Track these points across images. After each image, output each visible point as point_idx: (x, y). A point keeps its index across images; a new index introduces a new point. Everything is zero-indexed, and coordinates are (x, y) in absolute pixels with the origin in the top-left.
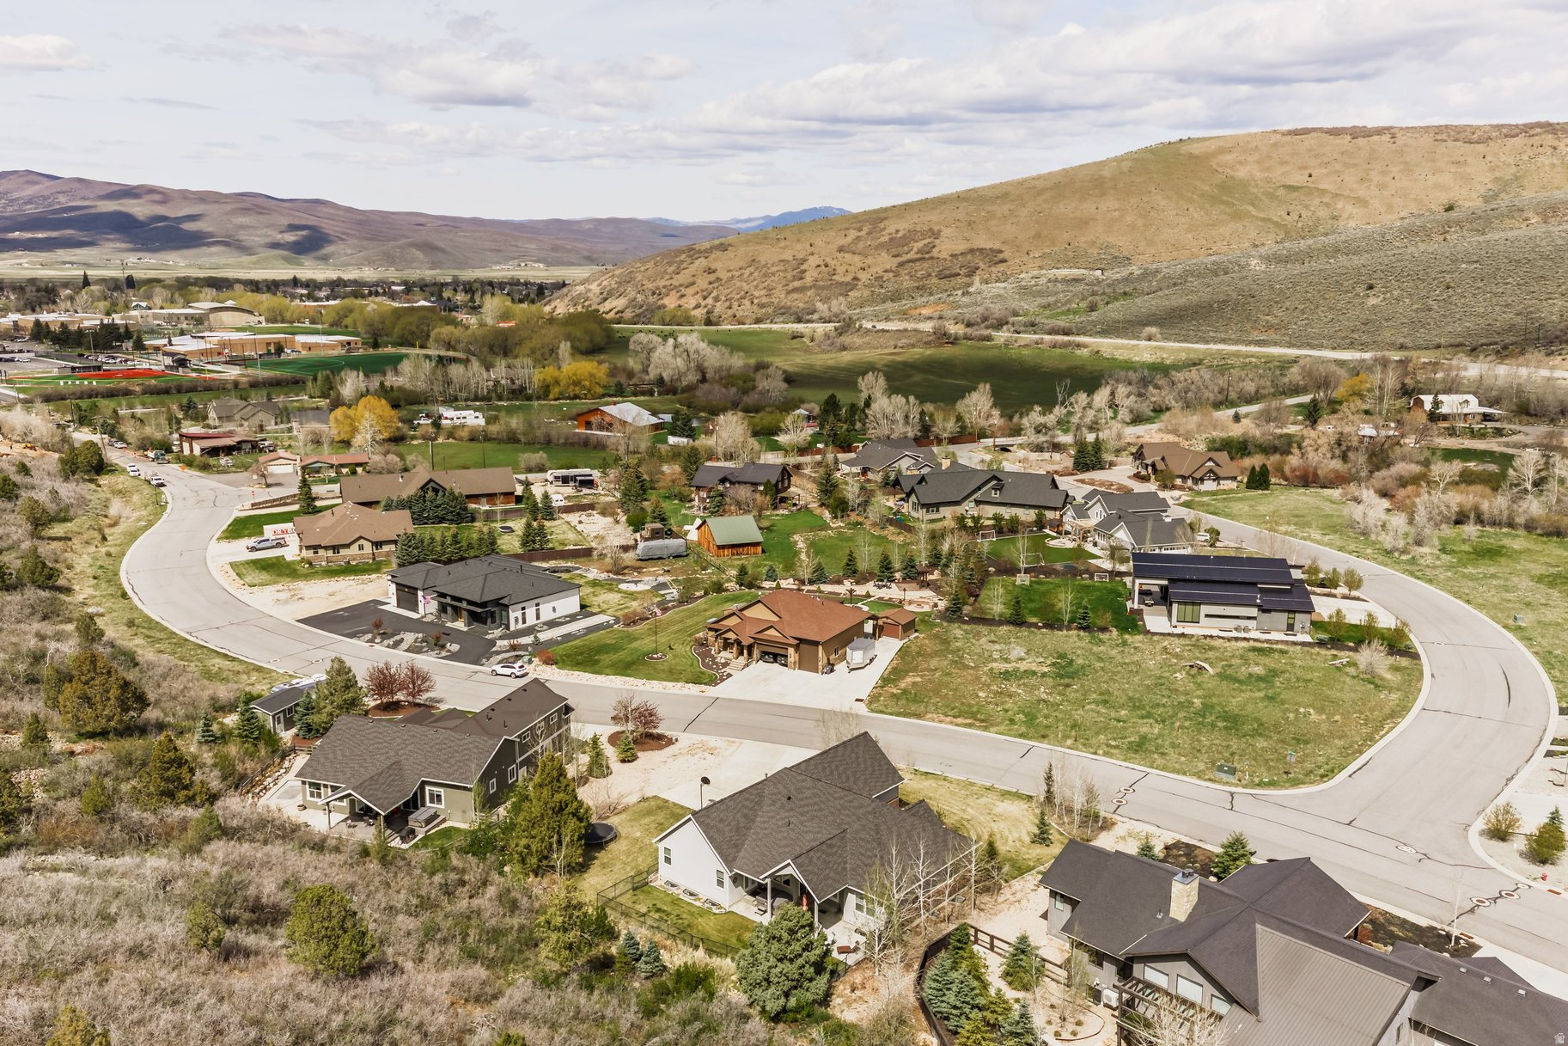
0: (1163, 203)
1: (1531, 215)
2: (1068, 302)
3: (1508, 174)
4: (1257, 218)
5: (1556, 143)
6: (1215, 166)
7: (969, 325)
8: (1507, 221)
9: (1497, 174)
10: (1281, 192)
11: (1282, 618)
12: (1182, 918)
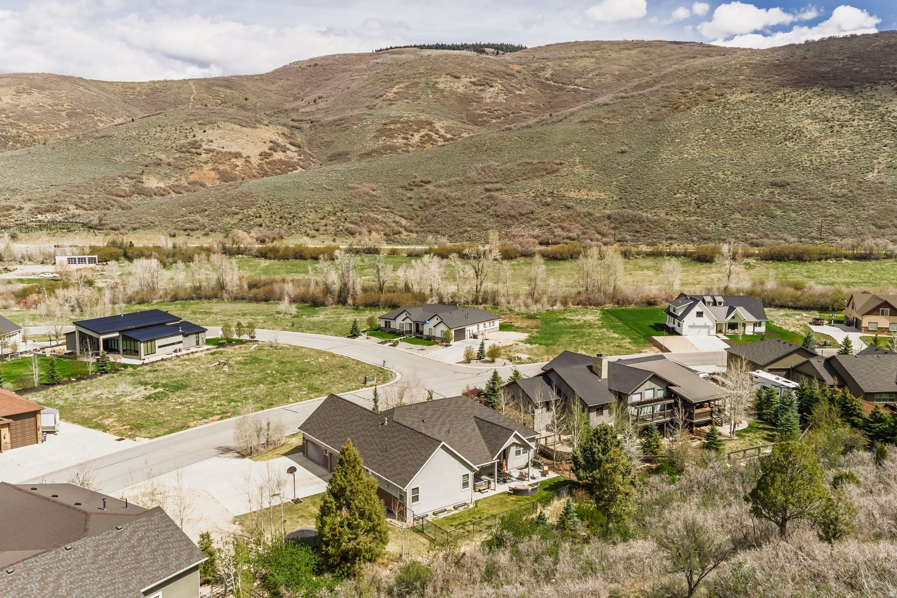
11: (193, 338)
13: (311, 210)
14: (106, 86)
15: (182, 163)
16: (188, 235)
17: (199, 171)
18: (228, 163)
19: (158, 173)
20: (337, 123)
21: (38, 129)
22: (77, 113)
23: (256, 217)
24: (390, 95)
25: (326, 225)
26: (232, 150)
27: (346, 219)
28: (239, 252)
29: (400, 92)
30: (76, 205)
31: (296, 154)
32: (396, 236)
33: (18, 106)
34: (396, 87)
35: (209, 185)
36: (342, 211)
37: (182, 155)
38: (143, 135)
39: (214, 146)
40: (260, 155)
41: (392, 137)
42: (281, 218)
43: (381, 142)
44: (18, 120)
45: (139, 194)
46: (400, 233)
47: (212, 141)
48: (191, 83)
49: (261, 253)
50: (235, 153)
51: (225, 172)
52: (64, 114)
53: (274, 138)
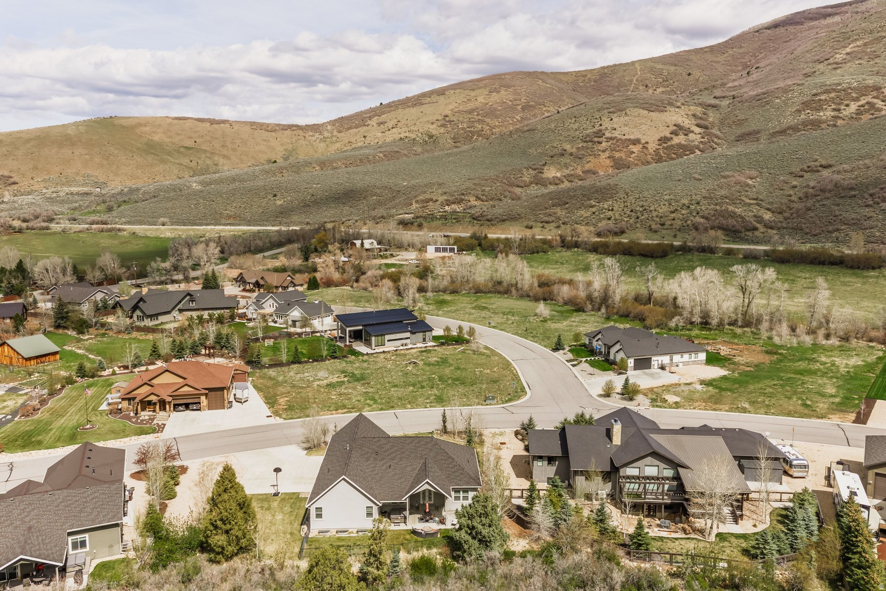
0: (116, 152)
1: (315, 166)
2: (88, 207)
3: (290, 147)
4: (175, 163)
5: (304, 135)
6: (139, 133)
7: (25, 221)
8: (306, 168)
9: (285, 147)
10: (182, 150)
11: (420, 336)
12: (619, 443)
13: (666, 203)
14: (562, 77)
15: (583, 152)
16: (543, 227)
17: (596, 160)
18: (625, 150)
19: (559, 164)
20: (758, 98)
21: (497, 124)
22: (530, 106)
23: (609, 210)
24: (839, 57)
25: (674, 219)
26: (632, 137)
27: (698, 213)
28: (576, 245)
29: (855, 52)
30: (477, 197)
31: (700, 136)
32: (748, 233)
33: (487, 104)
34: (851, 45)
35: (601, 173)
36: (698, 203)
37: (585, 145)
38: (560, 127)
39: (616, 134)
40: (659, 140)
41: (819, 109)
42: (632, 211)
43: (803, 116)
44: (485, 117)
45: (537, 184)
46: (756, 229)
47: (615, 129)
48: (637, 65)
49: (594, 248)
50: (634, 140)
51: (621, 159)
52: (519, 107)
53: (680, 121)
